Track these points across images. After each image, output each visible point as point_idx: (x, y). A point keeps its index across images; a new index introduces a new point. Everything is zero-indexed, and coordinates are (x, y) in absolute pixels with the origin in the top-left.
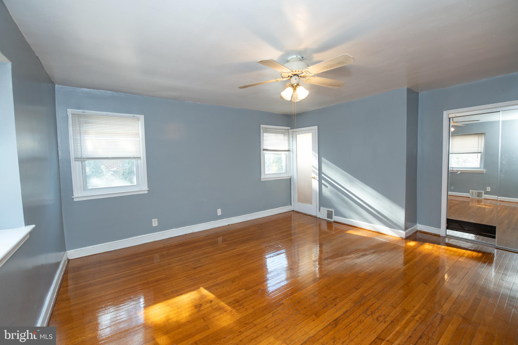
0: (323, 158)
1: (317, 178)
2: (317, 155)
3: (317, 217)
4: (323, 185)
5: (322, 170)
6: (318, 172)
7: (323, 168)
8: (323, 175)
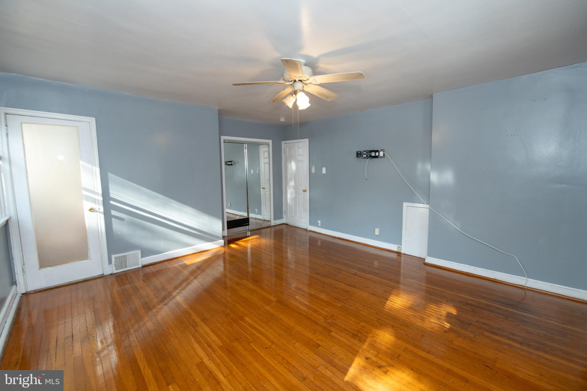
0: (110, 175)
1: (99, 209)
2: (98, 170)
3: (105, 274)
4: (113, 219)
5: (109, 194)
6: (101, 199)
7: (111, 191)
8: (112, 202)
